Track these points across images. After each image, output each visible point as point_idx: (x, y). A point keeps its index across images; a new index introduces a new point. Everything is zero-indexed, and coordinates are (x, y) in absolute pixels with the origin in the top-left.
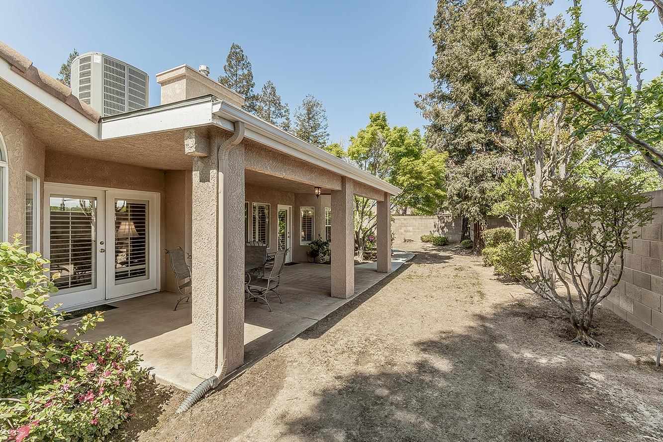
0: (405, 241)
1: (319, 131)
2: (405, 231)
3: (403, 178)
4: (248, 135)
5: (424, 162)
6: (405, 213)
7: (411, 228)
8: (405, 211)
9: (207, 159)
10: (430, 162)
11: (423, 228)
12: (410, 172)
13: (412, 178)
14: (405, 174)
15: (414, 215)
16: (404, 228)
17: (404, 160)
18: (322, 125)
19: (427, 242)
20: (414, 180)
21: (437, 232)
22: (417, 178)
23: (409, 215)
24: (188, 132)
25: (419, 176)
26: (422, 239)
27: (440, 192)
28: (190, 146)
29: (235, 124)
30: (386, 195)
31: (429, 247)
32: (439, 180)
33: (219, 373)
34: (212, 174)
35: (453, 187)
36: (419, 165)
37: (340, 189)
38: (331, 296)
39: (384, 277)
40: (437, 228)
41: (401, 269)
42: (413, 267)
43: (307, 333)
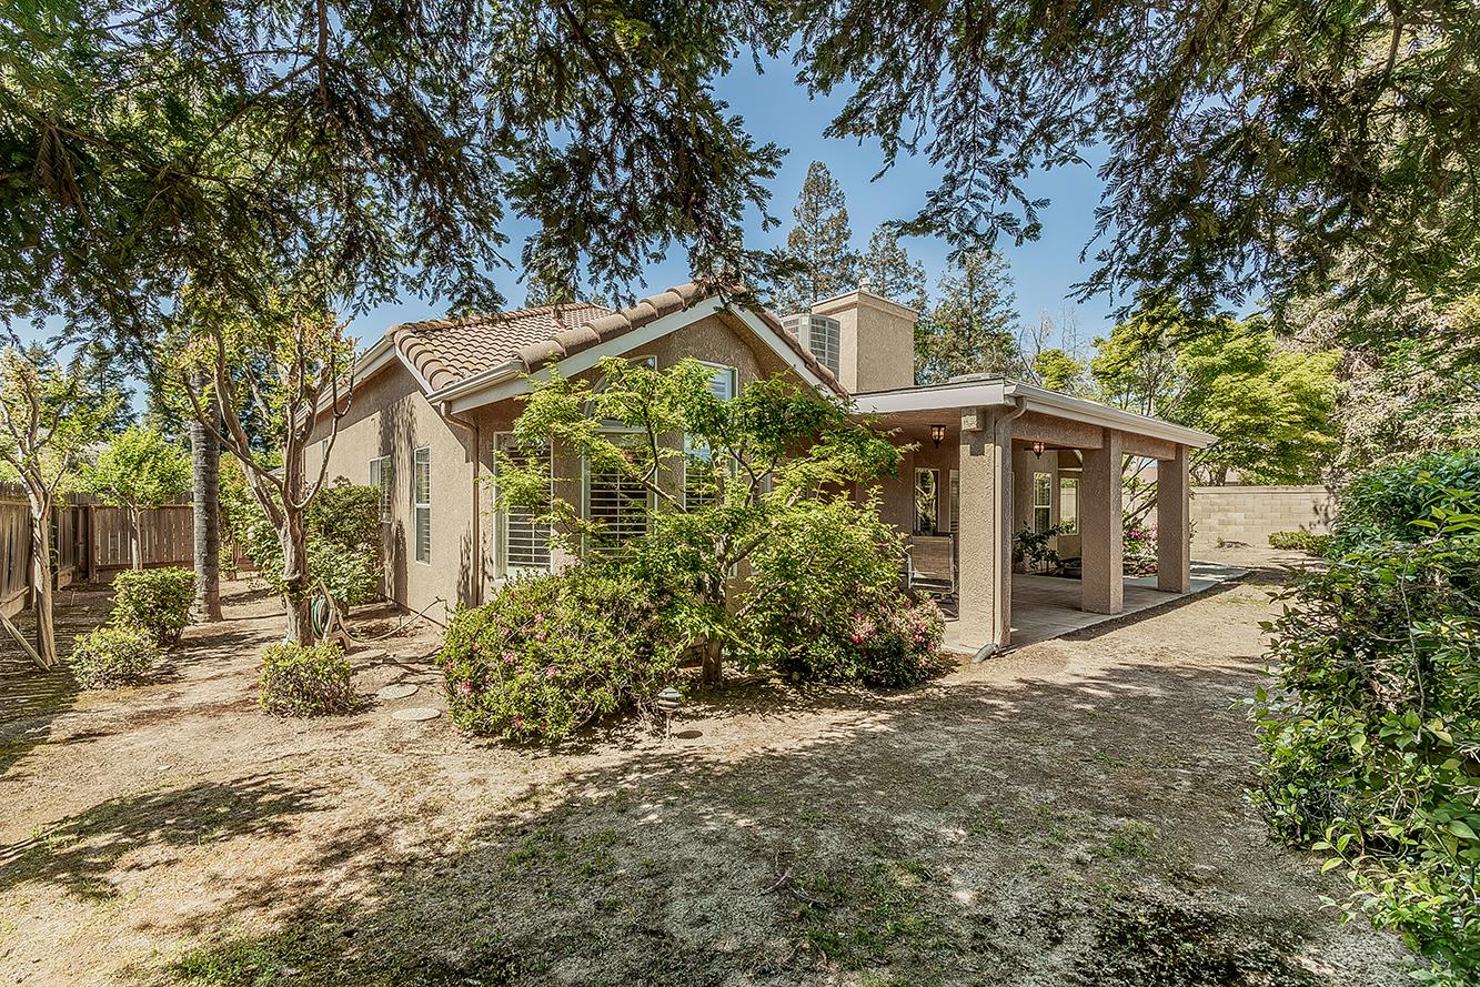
0: (1222, 544)
1: (995, 312)
2: (1221, 523)
3: (1221, 414)
5: (1275, 378)
6: (1220, 479)
7: (1239, 516)
8: (1222, 474)
10: (1289, 378)
11: (1278, 515)
12: (1238, 402)
13: (1242, 411)
14: (1224, 406)
15: (1250, 483)
16: (1221, 516)
17: (1222, 381)
18: (1002, 296)
19: (1290, 548)
20: (1247, 417)
21: (1321, 526)
22: (1253, 412)
23: (1235, 484)
24: (968, 410)
25: (1260, 407)
26: (1272, 540)
27: (1315, 436)
28: (969, 423)
29: (1018, 399)
30: (1179, 448)
31: (1296, 557)
32: (1315, 411)
33: (998, 641)
34: (988, 447)
35: (1360, 423)
36: (1261, 387)
37: (1099, 446)
38: (1080, 609)
39: (1176, 597)
40: (1322, 513)
41: (1216, 589)
42: (1245, 589)
43: (1068, 636)
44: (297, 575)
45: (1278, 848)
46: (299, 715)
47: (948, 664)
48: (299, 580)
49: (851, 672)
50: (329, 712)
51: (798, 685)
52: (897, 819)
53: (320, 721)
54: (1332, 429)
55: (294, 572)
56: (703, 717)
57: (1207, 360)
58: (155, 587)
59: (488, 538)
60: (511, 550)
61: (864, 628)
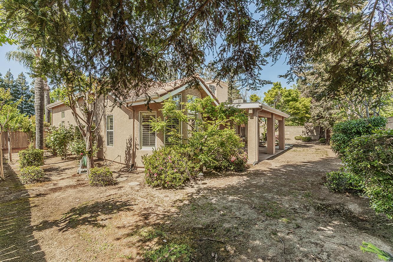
4: (263, 109)
5: (300, 103)
7: (288, 133)
9: (252, 117)
10: (303, 103)
11: (296, 133)
12: (294, 108)
13: (294, 110)
14: (291, 109)
15: (294, 126)
17: (291, 103)
19: (299, 140)
21: (304, 135)
24: (251, 109)
25: (298, 109)
26: (295, 138)
27: (307, 115)
28: (251, 112)
29: (261, 107)
30: (283, 117)
31: (300, 142)
32: (307, 110)
33: (257, 161)
34: (254, 117)
35: (314, 113)
36: (298, 105)
37: (271, 117)
38: (267, 154)
39: (283, 150)
40: (304, 133)
41: (289, 149)
42: (294, 148)
43: (268, 159)
44: (90, 149)
45: (331, 193)
46: (102, 186)
47: (249, 167)
48: (91, 151)
49: (232, 168)
50: (109, 185)
51: (219, 172)
52: (264, 195)
53: (108, 187)
54: (310, 114)
55: (89, 149)
56: (204, 180)
57: (288, 98)
58: (33, 155)
59: (137, 139)
60: (143, 142)
61: (233, 158)
